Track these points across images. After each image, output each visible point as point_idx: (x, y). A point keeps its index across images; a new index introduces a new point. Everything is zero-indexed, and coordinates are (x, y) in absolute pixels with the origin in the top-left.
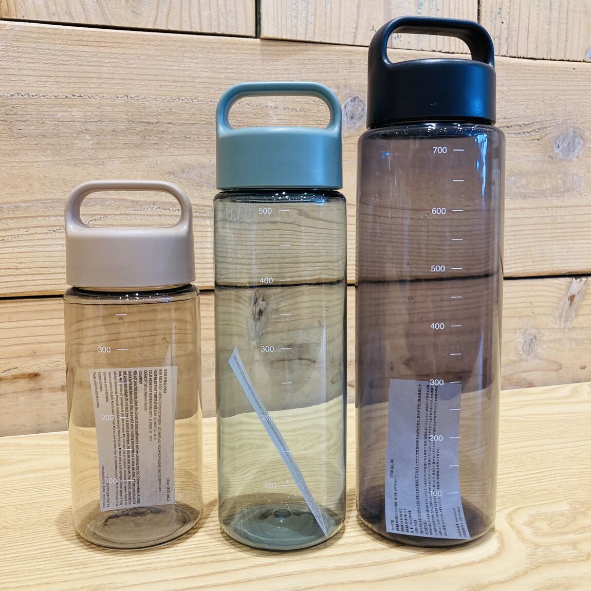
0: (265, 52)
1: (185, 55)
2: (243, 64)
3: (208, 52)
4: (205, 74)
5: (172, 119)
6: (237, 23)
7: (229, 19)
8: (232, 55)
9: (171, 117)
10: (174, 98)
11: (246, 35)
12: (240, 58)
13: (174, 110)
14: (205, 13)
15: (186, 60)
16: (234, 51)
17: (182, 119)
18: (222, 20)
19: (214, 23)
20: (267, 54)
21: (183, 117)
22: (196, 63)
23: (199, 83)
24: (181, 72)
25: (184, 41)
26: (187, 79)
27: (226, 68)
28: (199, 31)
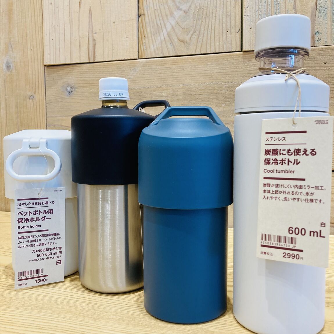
0: (245, 58)
1: (208, 64)
2: (234, 65)
3: (218, 61)
4: (216, 71)
5: (201, 93)
6: (232, 46)
7: (228, 45)
8: (229, 61)
9: (201, 92)
10: (202, 83)
11: (236, 51)
12: (233, 62)
13: (202, 88)
14: (217, 44)
15: (208, 66)
16: (230, 59)
17: (206, 92)
18: (225, 46)
19: (221, 47)
20: (246, 58)
21: (206, 91)
22: (212, 67)
23: (214, 75)
24: (206, 71)
25: (207, 57)
26: (208, 74)
27: (226, 67)
28: (214, 52)
